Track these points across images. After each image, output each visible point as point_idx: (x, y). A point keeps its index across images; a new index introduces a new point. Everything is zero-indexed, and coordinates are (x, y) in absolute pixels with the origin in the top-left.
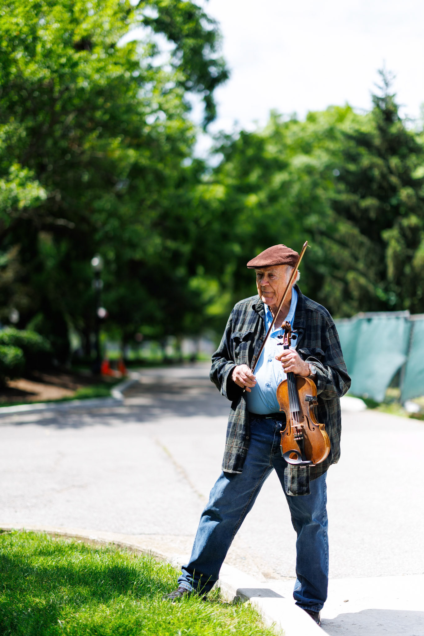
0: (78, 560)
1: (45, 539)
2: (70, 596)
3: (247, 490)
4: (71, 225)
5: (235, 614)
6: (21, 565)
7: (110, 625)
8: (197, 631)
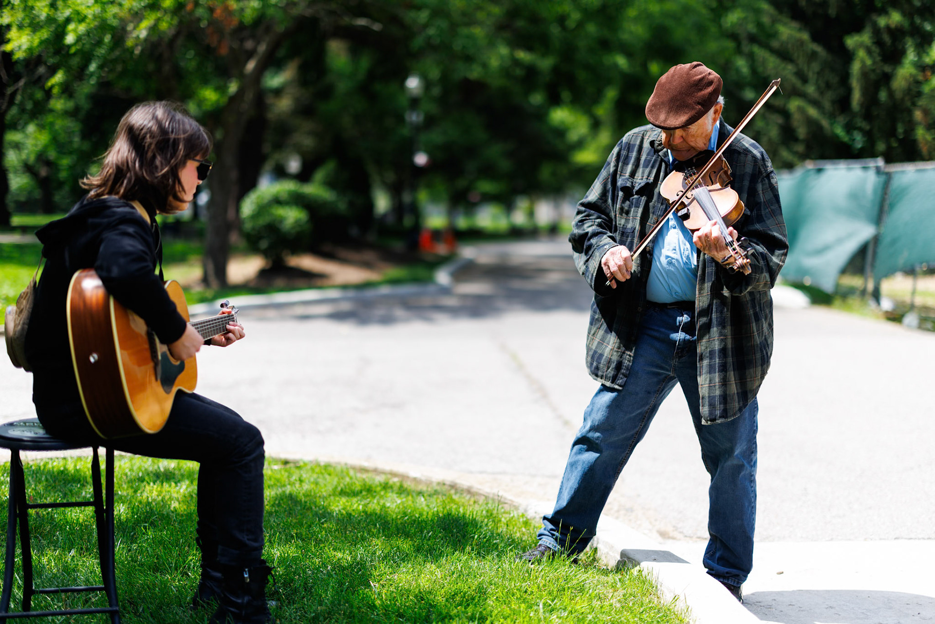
0: (395, 504)
1: (348, 474)
2: (386, 551)
3: (638, 409)
4: (377, 27)
5: (618, 583)
6: (316, 507)
7: (443, 591)
8: (565, 604)
